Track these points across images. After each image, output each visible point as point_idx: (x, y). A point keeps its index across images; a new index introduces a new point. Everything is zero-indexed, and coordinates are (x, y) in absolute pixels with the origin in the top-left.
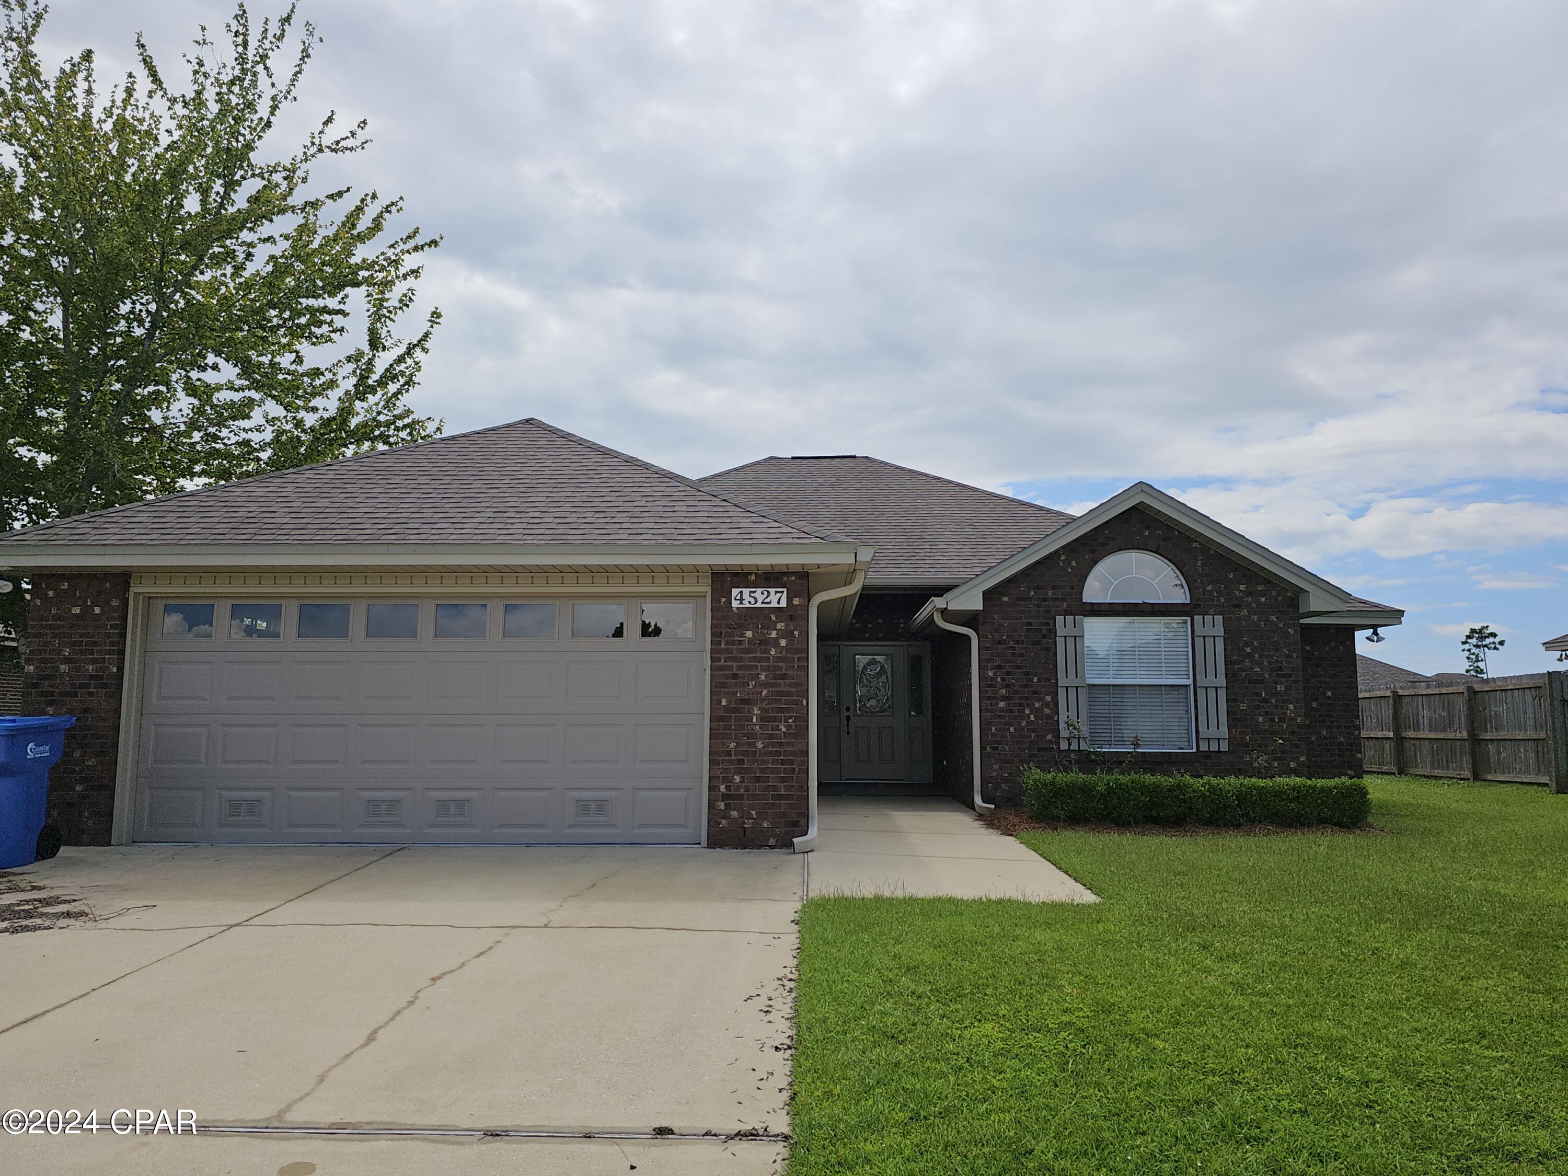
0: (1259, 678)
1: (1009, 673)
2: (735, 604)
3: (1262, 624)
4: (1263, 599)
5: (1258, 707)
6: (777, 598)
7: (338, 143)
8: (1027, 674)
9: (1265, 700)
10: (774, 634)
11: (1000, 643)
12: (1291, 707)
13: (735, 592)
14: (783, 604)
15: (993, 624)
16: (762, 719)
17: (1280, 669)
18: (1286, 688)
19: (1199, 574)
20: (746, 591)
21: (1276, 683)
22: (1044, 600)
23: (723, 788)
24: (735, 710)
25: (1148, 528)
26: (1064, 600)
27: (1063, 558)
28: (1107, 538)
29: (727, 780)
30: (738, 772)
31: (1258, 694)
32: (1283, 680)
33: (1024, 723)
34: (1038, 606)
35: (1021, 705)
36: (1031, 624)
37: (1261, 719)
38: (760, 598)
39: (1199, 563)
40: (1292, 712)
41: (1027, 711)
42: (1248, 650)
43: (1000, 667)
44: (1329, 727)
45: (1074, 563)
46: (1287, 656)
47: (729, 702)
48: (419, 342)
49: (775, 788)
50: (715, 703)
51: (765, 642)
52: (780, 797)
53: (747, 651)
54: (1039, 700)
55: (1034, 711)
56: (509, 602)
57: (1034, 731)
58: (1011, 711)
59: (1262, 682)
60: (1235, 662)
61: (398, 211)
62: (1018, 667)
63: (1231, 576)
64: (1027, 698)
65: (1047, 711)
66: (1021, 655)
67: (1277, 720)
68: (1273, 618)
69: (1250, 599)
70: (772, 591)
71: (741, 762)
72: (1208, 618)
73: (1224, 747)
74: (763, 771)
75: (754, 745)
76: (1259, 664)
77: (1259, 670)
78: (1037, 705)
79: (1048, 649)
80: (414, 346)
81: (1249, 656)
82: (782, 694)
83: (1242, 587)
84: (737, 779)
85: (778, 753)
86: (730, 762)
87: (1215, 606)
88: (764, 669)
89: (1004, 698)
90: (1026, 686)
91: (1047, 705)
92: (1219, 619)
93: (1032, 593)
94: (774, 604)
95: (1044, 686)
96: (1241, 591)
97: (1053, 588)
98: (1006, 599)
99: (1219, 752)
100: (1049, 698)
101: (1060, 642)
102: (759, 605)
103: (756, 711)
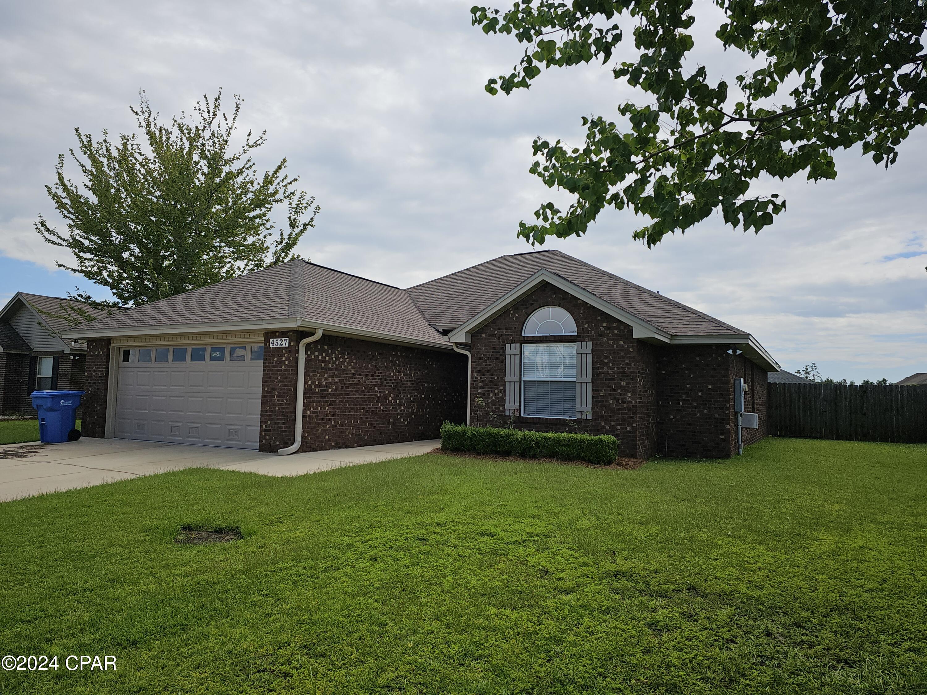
0: (612, 377)
1: (484, 375)
2: (271, 345)
3: (615, 346)
4: (616, 331)
5: (610, 394)
6: (284, 343)
7: (256, 143)
8: (492, 375)
9: (614, 391)
10: (284, 359)
11: (480, 359)
12: (629, 394)
13: (271, 340)
14: (287, 345)
15: (478, 349)
16: (278, 397)
17: (624, 372)
18: (627, 383)
19: (581, 318)
20: (275, 340)
21: (621, 380)
22: (502, 335)
23: (264, 426)
24: (270, 393)
25: (555, 293)
26: (511, 335)
27: (512, 312)
28: (534, 301)
29: (266, 423)
30: (270, 419)
31: (611, 387)
32: (625, 378)
33: (489, 401)
34: (499, 339)
35: (488, 391)
36: (494, 348)
37: (611, 402)
38: (279, 342)
39: (581, 312)
40: (630, 397)
41: (491, 395)
42: (606, 361)
43: (479, 371)
44: (709, 408)
45: (517, 315)
46: (628, 364)
47: (268, 389)
48: (309, 223)
49: (281, 427)
50: (263, 389)
51: (281, 363)
52: (282, 431)
53: (274, 367)
54: (497, 389)
55: (495, 394)
56: (212, 346)
57: (494, 405)
58: (484, 394)
59: (613, 380)
60: (598, 368)
61: (285, 167)
62: (488, 372)
63: (599, 318)
64: (491, 388)
65: (501, 395)
66: (490, 365)
67: (620, 402)
68: (621, 342)
69: (608, 332)
70: (283, 339)
71: (270, 415)
72: (584, 343)
73: (589, 417)
74: (278, 419)
75: (275, 408)
76: (612, 369)
77: (611, 372)
78: (496, 391)
79: (502, 362)
80: (307, 225)
81: (606, 365)
82: (285, 386)
83: (605, 325)
84: (269, 422)
85: (283, 412)
86: (267, 415)
87: (589, 336)
88: (280, 374)
89: (481, 388)
90: (491, 381)
91: (501, 392)
92: (590, 343)
93: (496, 332)
94: (284, 346)
95: (499, 381)
96: (603, 327)
97: (506, 329)
98: (484, 336)
99: (586, 419)
100: (502, 388)
101: (508, 357)
102: (279, 346)
103: (276, 393)
